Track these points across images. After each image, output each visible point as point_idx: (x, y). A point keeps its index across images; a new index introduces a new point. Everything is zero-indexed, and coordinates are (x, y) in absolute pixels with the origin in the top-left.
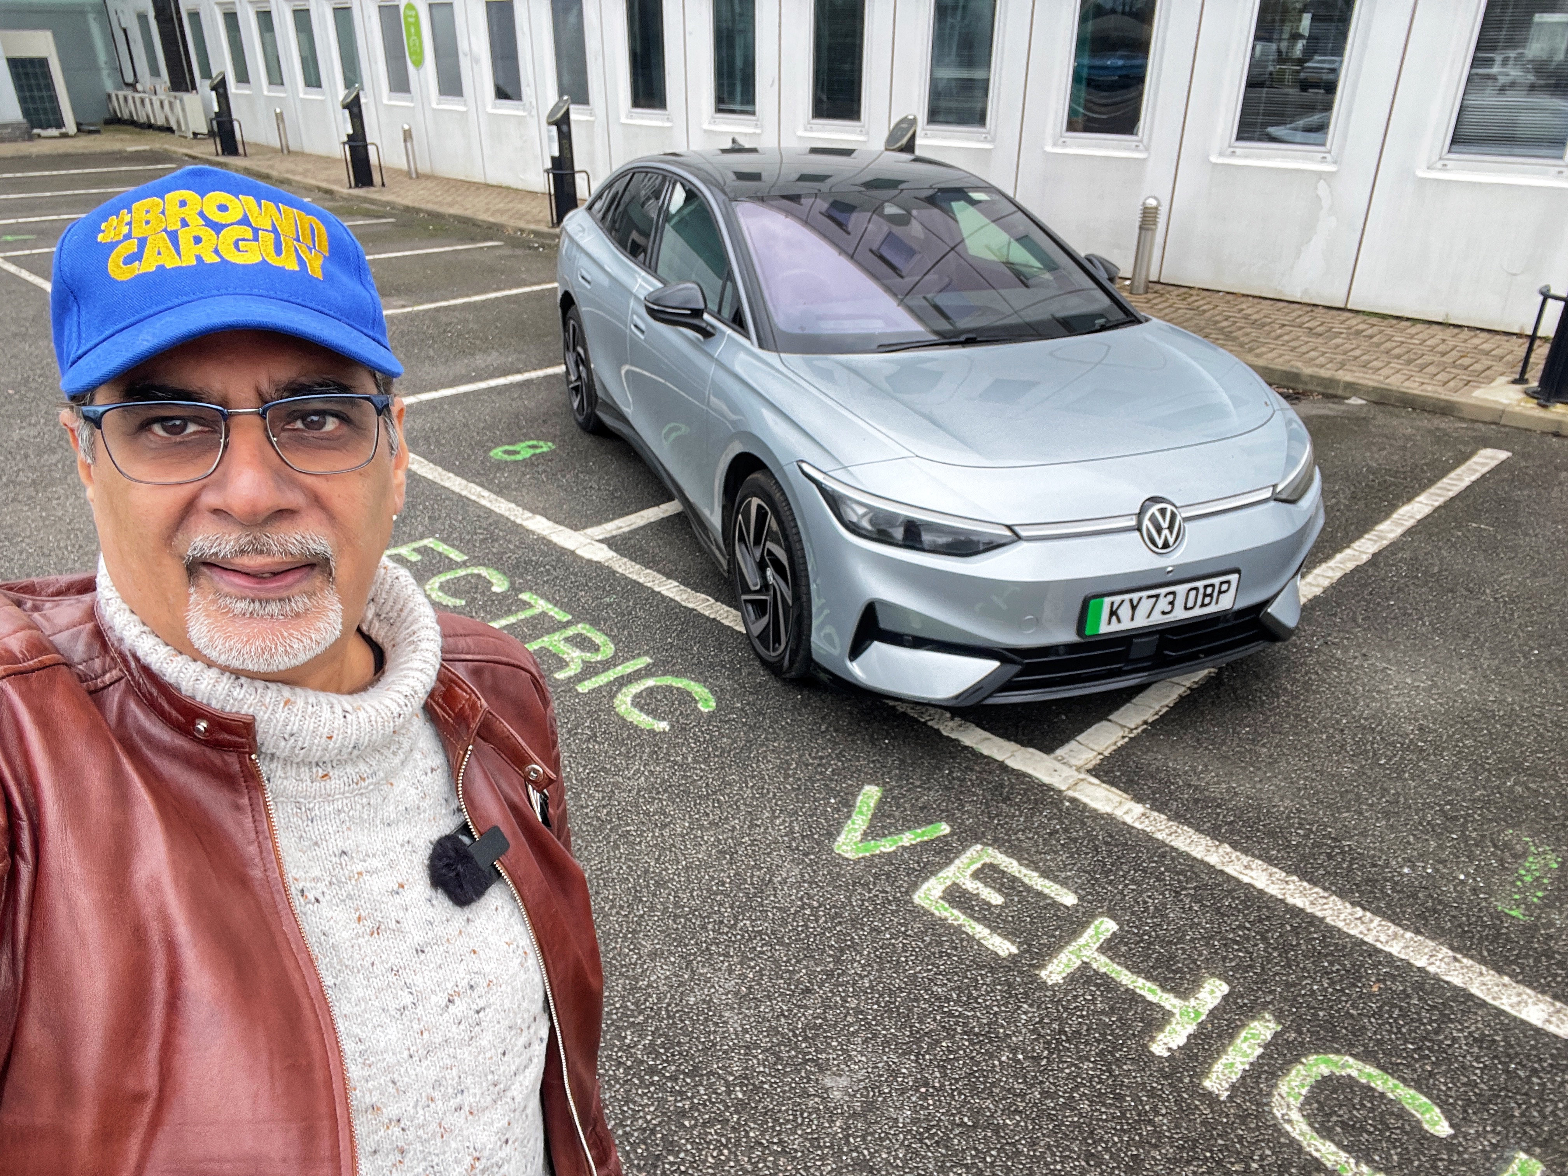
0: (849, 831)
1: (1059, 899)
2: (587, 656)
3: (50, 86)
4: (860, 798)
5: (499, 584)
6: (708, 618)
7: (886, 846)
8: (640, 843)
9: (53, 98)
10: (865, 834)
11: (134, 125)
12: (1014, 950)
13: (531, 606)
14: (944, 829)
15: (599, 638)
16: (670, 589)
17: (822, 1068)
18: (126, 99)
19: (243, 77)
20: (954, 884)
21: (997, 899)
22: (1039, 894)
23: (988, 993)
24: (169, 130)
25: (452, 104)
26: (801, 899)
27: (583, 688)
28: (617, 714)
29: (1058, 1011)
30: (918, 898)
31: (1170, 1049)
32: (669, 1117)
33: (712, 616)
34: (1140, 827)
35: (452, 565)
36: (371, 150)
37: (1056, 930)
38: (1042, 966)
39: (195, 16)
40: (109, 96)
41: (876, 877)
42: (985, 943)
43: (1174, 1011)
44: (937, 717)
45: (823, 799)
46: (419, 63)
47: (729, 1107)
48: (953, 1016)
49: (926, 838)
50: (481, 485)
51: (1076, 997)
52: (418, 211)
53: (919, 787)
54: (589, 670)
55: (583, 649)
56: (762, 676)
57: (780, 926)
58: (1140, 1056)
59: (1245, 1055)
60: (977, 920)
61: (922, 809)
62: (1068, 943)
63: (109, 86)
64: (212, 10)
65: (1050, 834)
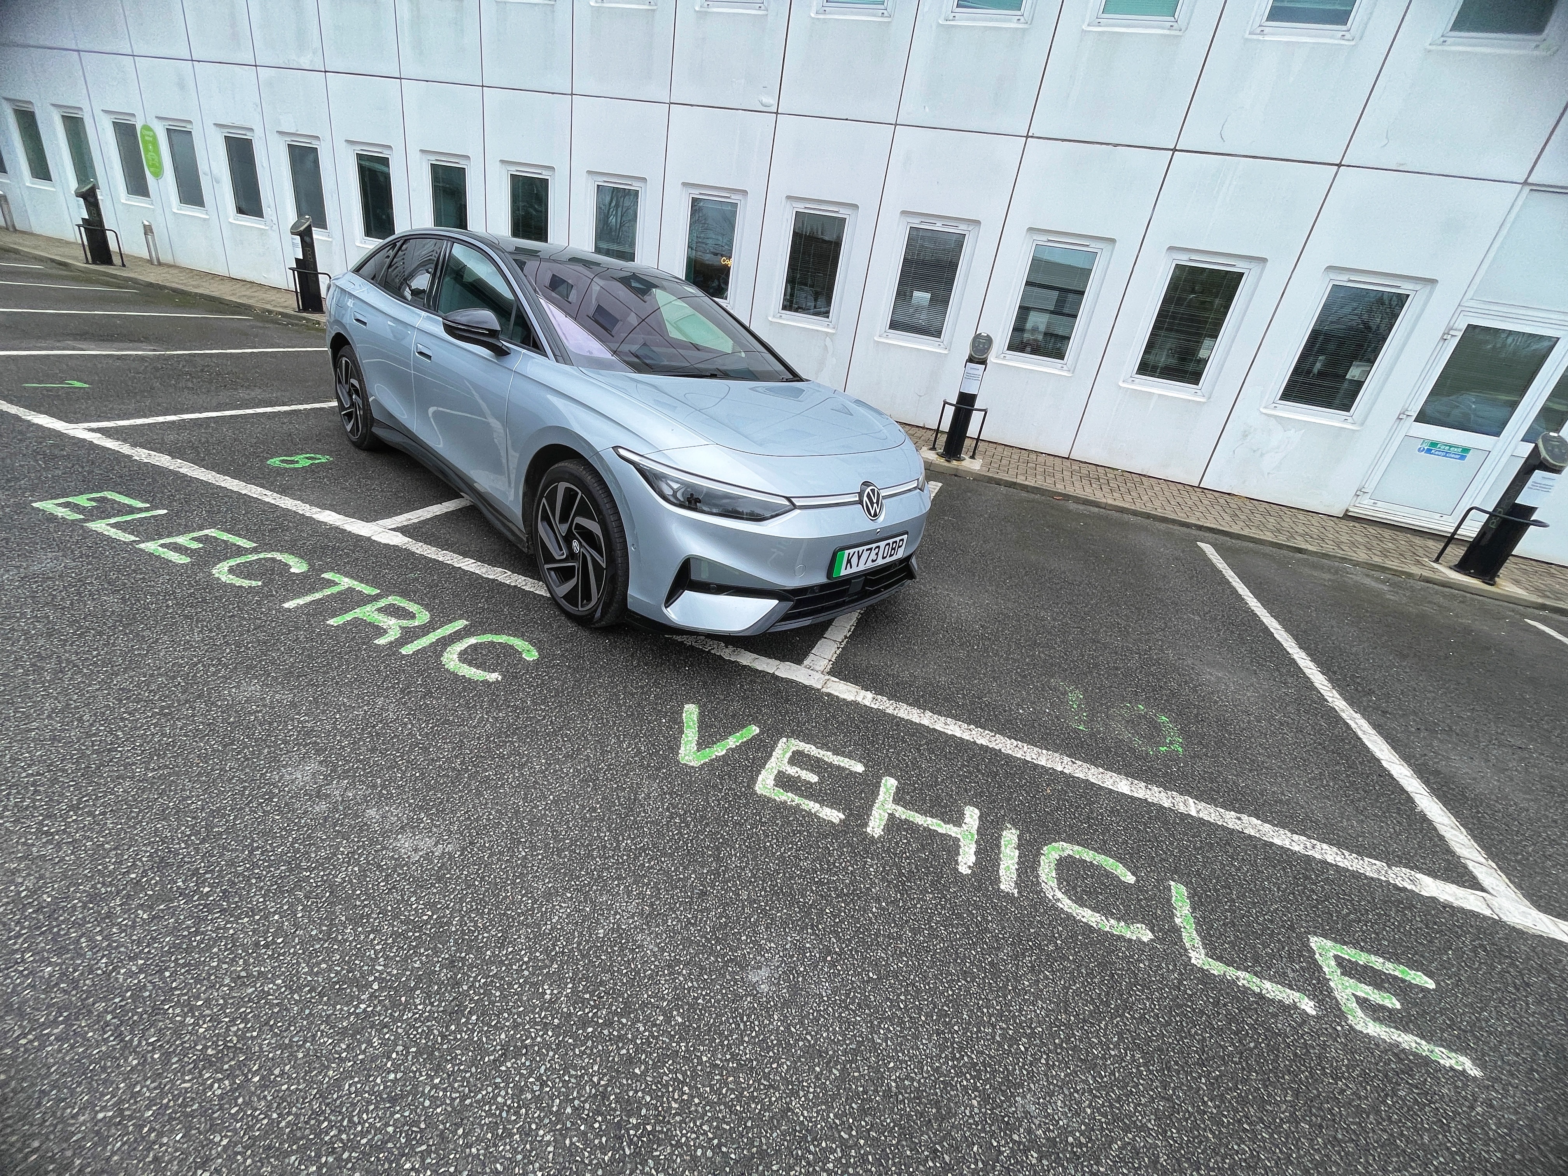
0: (686, 744)
1: (853, 769)
2: (405, 623)
4: (684, 715)
5: (298, 566)
6: (509, 586)
7: (719, 750)
8: (503, 785)
10: (699, 744)
12: (842, 817)
13: (336, 584)
14: (755, 730)
15: (413, 607)
16: (469, 565)
17: (743, 966)
20: (779, 772)
21: (814, 778)
22: (839, 767)
23: (840, 857)
25: (194, 211)
26: (668, 809)
27: (408, 650)
28: (447, 670)
29: (891, 858)
30: (759, 788)
31: (970, 867)
32: (617, 1071)
33: (513, 584)
34: (876, 707)
35: (240, 551)
36: (110, 236)
37: (861, 793)
38: (866, 825)
41: (721, 778)
42: (820, 815)
43: (959, 836)
44: (715, 646)
45: (656, 720)
46: (158, 173)
47: (674, 1036)
48: (823, 884)
49: (745, 739)
50: (262, 486)
51: (897, 843)
53: (724, 700)
54: (409, 635)
55: (398, 617)
56: (571, 628)
57: (658, 838)
58: (955, 878)
59: (1012, 858)
60: (806, 797)
61: (733, 716)
62: (874, 802)
65: (825, 721)
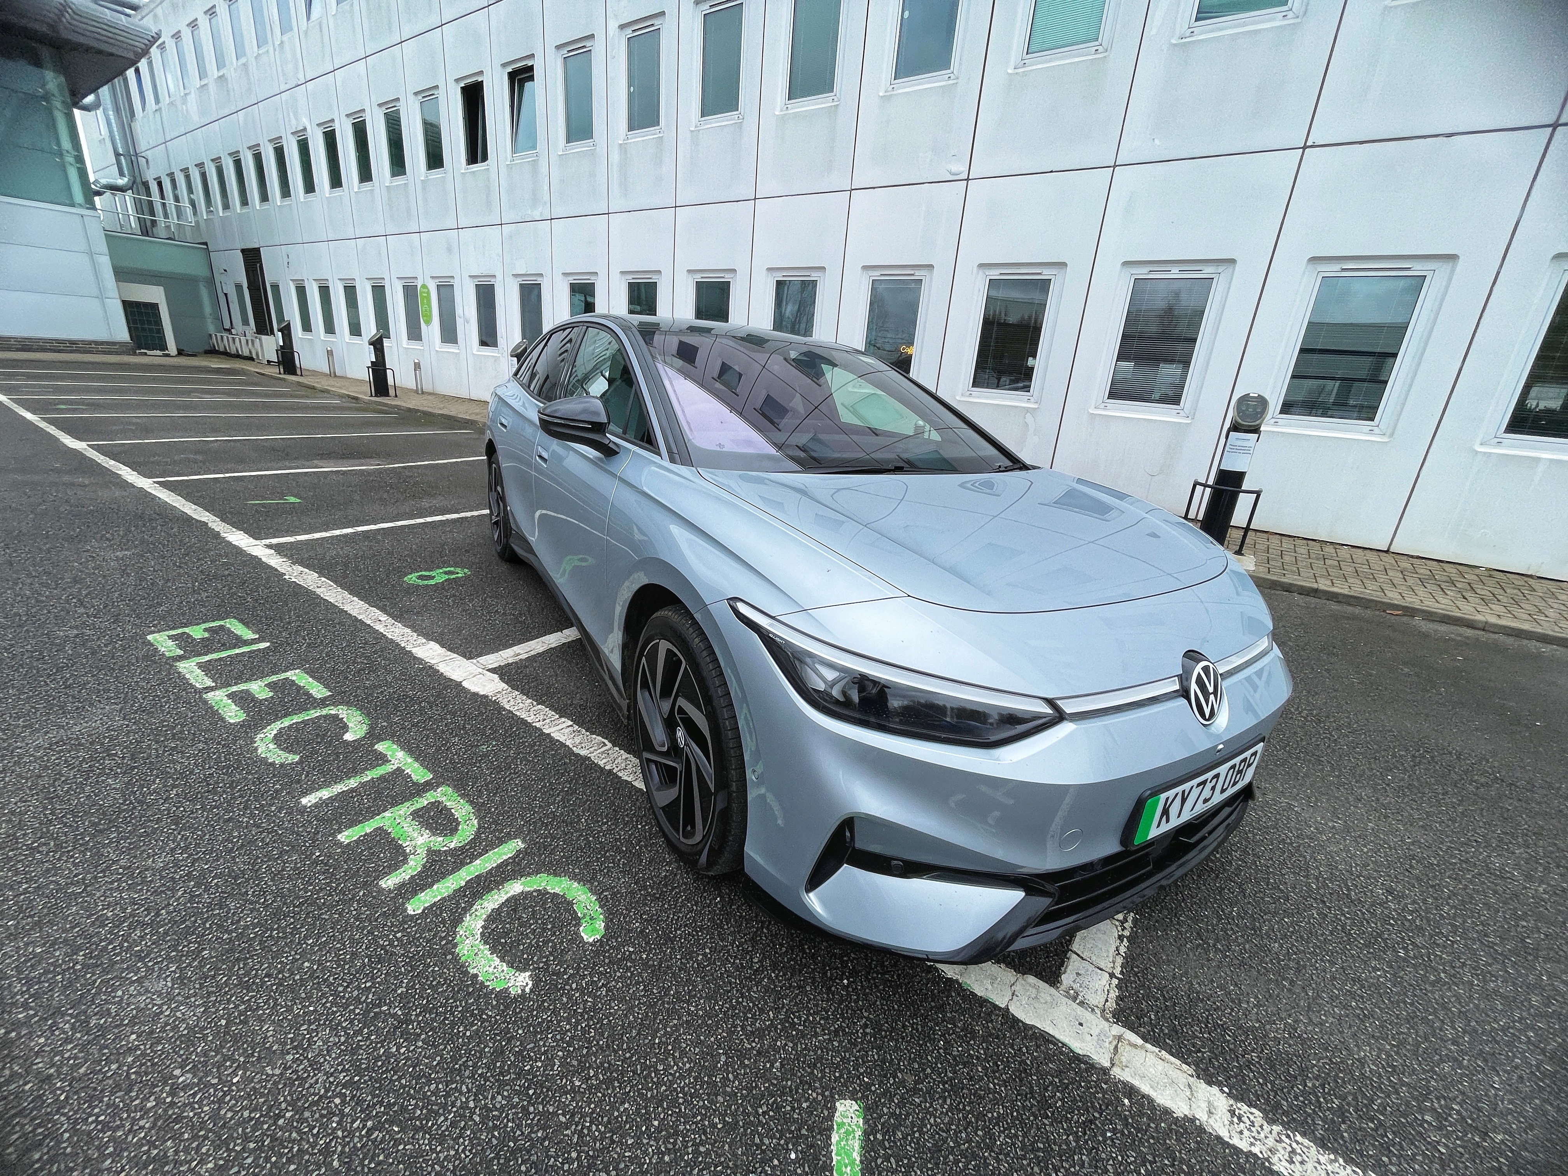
3: (158, 322)
4: (835, 1138)
6: (602, 770)
9: (160, 331)
11: (226, 354)
16: (562, 730)
18: (222, 337)
19: (307, 327)
24: (251, 359)
25: (450, 348)
28: (455, 959)
33: (607, 767)
35: (306, 704)
36: (389, 373)
39: (276, 288)
40: (211, 335)
46: (428, 322)
50: (383, 609)
52: (417, 411)
54: (434, 869)
63: (211, 329)
64: (288, 284)
